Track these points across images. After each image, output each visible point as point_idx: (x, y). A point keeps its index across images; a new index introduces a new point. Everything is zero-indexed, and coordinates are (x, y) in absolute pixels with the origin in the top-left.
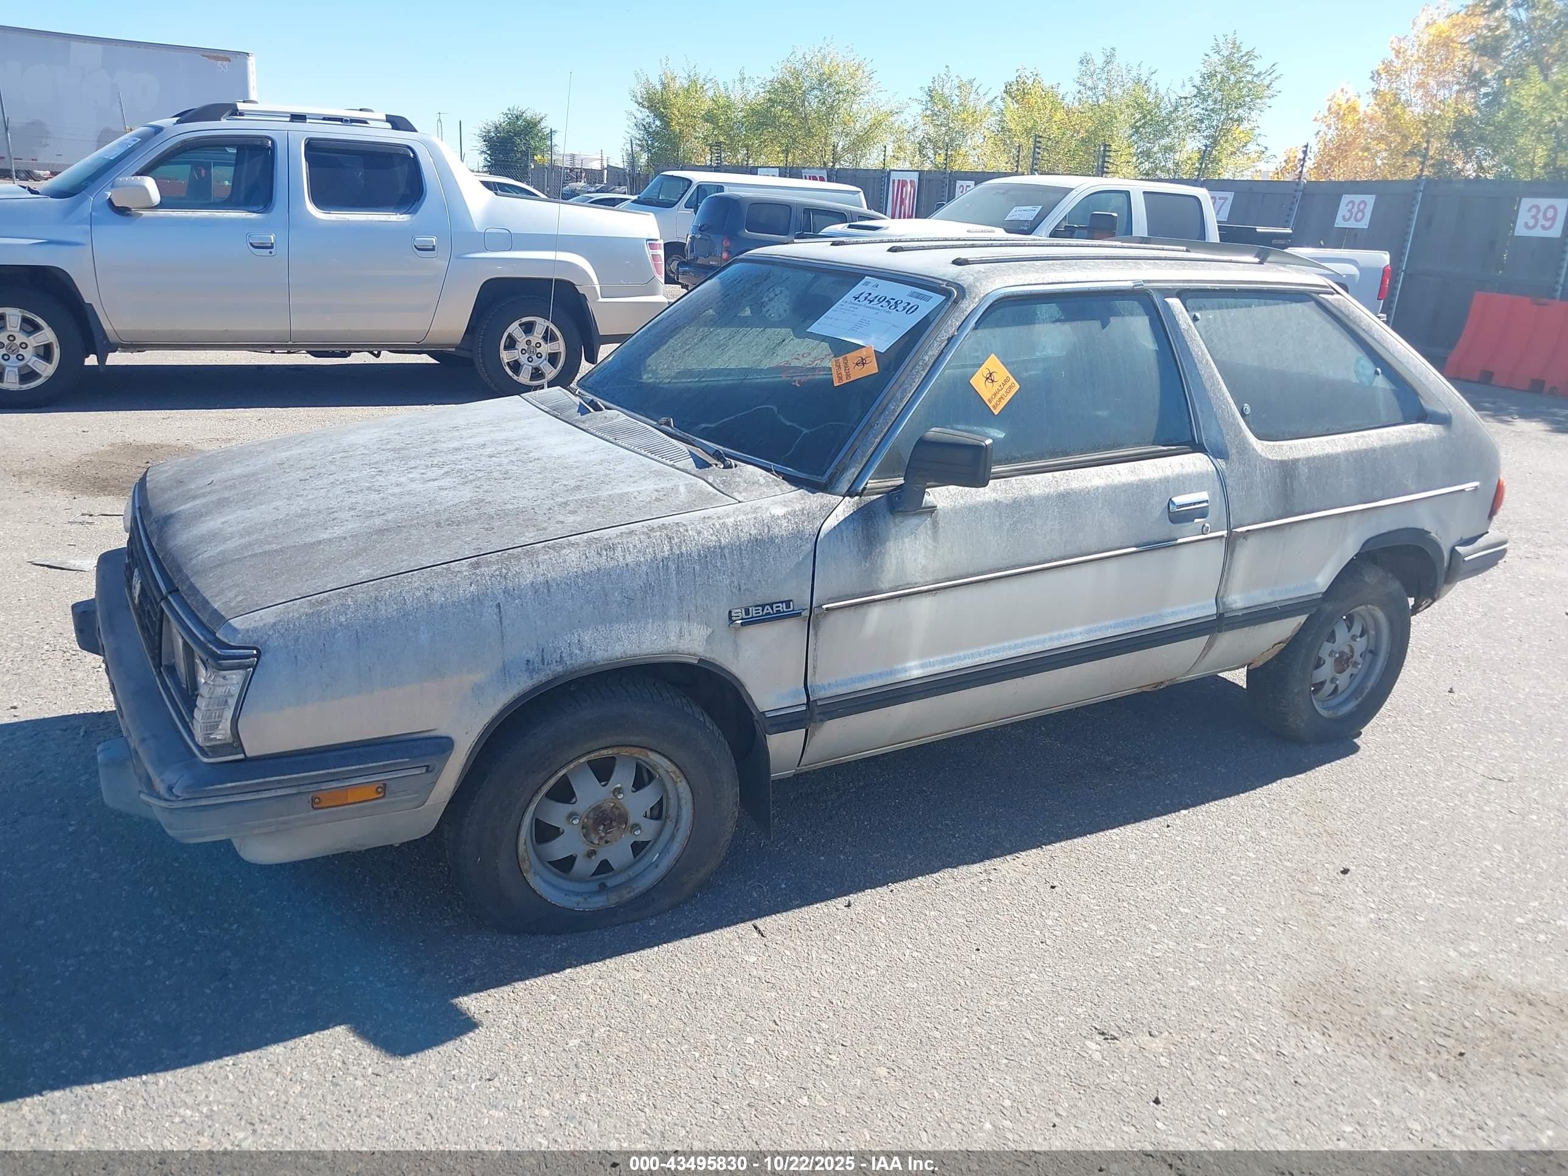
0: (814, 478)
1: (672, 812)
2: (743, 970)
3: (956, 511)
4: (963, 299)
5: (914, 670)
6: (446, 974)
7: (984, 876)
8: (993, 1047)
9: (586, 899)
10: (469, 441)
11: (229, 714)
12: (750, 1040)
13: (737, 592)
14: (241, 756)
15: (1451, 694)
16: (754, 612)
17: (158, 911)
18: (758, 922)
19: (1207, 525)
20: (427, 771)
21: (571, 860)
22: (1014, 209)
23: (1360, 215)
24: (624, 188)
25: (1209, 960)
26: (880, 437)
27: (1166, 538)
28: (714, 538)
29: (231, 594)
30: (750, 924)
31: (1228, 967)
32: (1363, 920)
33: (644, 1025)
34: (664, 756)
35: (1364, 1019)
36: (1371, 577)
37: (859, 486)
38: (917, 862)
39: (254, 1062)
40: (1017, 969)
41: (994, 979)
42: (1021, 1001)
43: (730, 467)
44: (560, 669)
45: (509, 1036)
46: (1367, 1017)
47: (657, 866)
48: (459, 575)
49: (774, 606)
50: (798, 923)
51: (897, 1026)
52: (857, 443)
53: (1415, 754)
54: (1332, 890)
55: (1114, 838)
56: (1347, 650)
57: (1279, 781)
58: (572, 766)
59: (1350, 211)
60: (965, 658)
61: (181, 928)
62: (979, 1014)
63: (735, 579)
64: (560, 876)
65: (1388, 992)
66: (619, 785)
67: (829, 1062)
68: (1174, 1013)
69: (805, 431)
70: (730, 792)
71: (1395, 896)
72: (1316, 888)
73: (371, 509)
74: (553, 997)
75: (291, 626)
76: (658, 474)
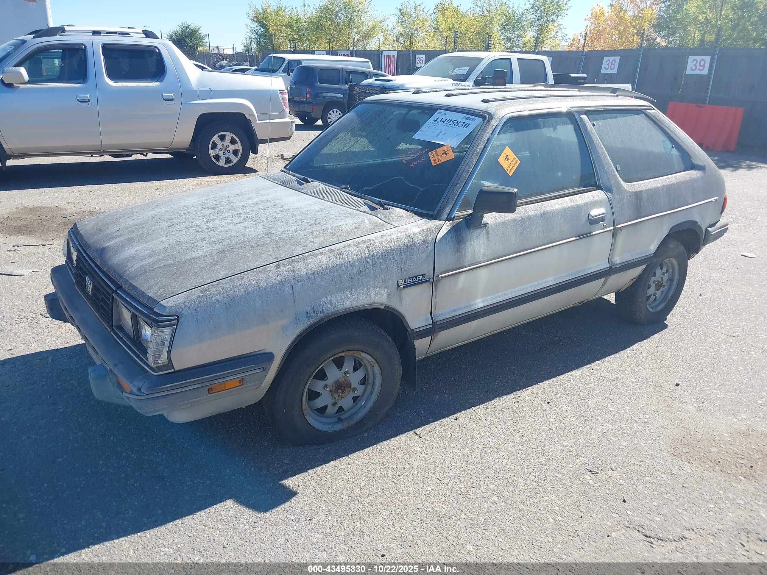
0: (430, 213)
1: (371, 381)
2: (416, 455)
3: (497, 225)
4: (492, 120)
5: (480, 303)
6: (273, 469)
7: (515, 400)
8: (543, 482)
9: (333, 426)
10: (248, 202)
11: (166, 350)
12: (429, 489)
13: (400, 272)
14: (172, 370)
15: (701, 297)
16: (409, 281)
17: (119, 449)
18: (416, 431)
19: (605, 225)
20: (263, 370)
21: (325, 407)
22: (456, 69)
23: (613, 67)
24: (248, 63)
25: (628, 432)
26: (460, 190)
27: (588, 232)
28: (388, 246)
29: (156, 288)
30: (412, 432)
31: (638, 435)
32: (692, 407)
33: (376, 486)
34: (369, 355)
35: (704, 454)
36: (672, 245)
37: (452, 216)
38: (482, 395)
39: (192, 521)
40: (543, 444)
41: (534, 449)
42: (550, 459)
43: (387, 209)
44: (322, 315)
45: (313, 497)
46: (706, 453)
47: (365, 407)
48: (271, 272)
49: (417, 277)
50: (435, 430)
51: (496, 476)
52: (449, 194)
53: (693, 327)
54: (674, 394)
55: (570, 377)
56: (660, 280)
57: (636, 344)
58: (326, 362)
59: (608, 65)
60: (501, 296)
61: (134, 457)
62: (532, 467)
63: (399, 265)
64: (319, 416)
65: (712, 440)
66: (347, 370)
67: (469, 496)
68: (620, 458)
69: (421, 189)
70: (398, 370)
71: (703, 395)
72: (667, 394)
73: (213, 240)
74: (329, 476)
75: (193, 303)
76: (351, 214)
